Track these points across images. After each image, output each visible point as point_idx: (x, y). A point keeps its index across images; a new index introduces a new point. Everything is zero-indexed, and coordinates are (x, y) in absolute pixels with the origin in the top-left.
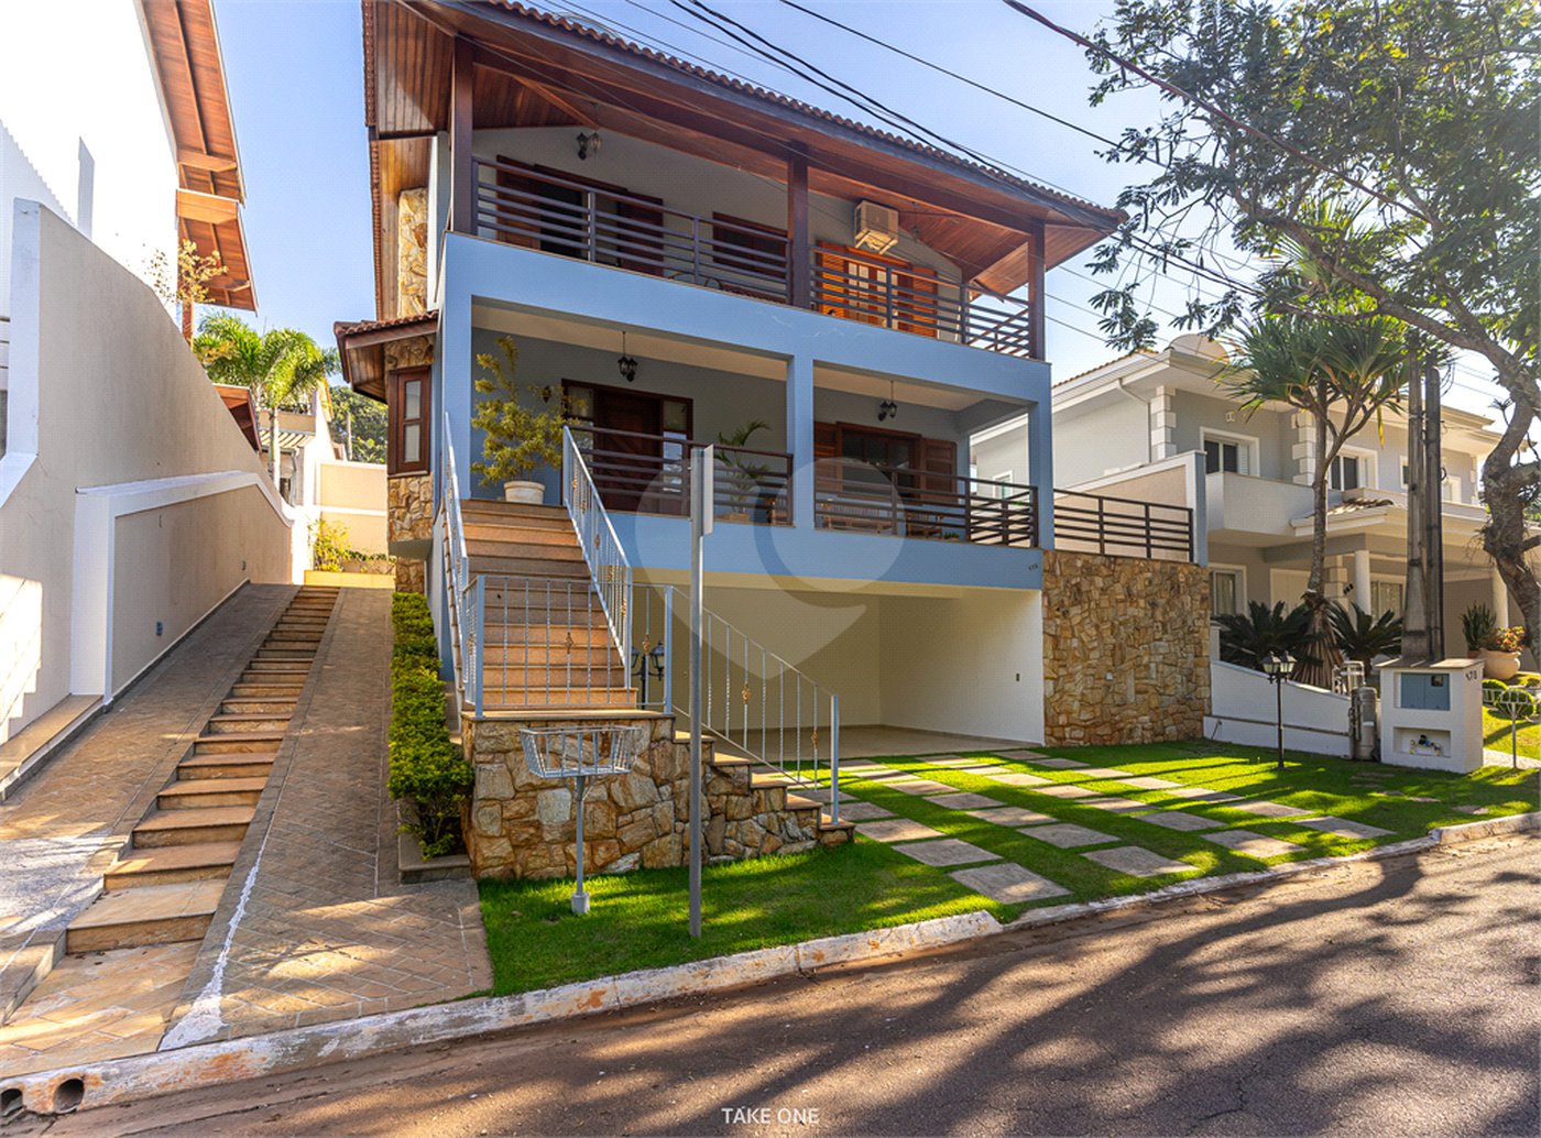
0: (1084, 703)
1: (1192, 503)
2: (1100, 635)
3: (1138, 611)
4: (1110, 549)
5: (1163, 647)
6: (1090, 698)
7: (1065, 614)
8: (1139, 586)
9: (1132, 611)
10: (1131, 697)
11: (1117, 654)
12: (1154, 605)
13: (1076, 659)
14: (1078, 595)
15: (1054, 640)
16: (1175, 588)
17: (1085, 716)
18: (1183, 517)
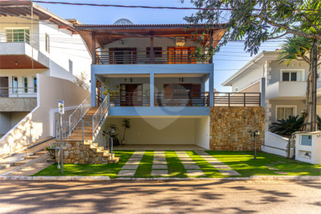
0: (221, 141)
1: (261, 91)
2: (227, 126)
3: (240, 119)
4: (231, 105)
5: (248, 128)
6: (223, 140)
7: (216, 121)
8: (240, 113)
9: (237, 119)
10: (236, 140)
11: (232, 130)
12: (245, 118)
13: (219, 131)
14: (220, 116)
15: (213, 127)
16: (253, 113)
17: (222, 144)
18: (258, 95)
